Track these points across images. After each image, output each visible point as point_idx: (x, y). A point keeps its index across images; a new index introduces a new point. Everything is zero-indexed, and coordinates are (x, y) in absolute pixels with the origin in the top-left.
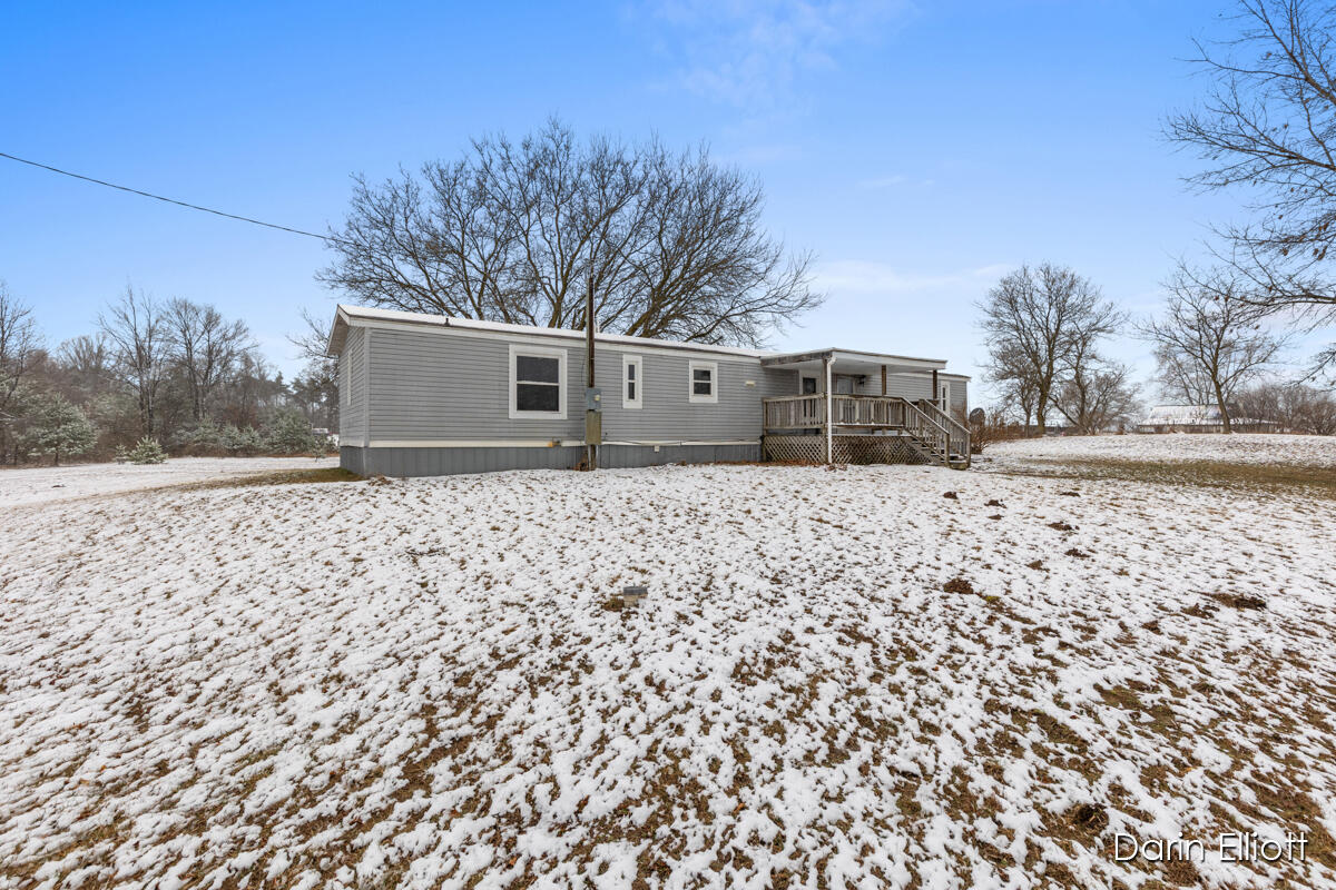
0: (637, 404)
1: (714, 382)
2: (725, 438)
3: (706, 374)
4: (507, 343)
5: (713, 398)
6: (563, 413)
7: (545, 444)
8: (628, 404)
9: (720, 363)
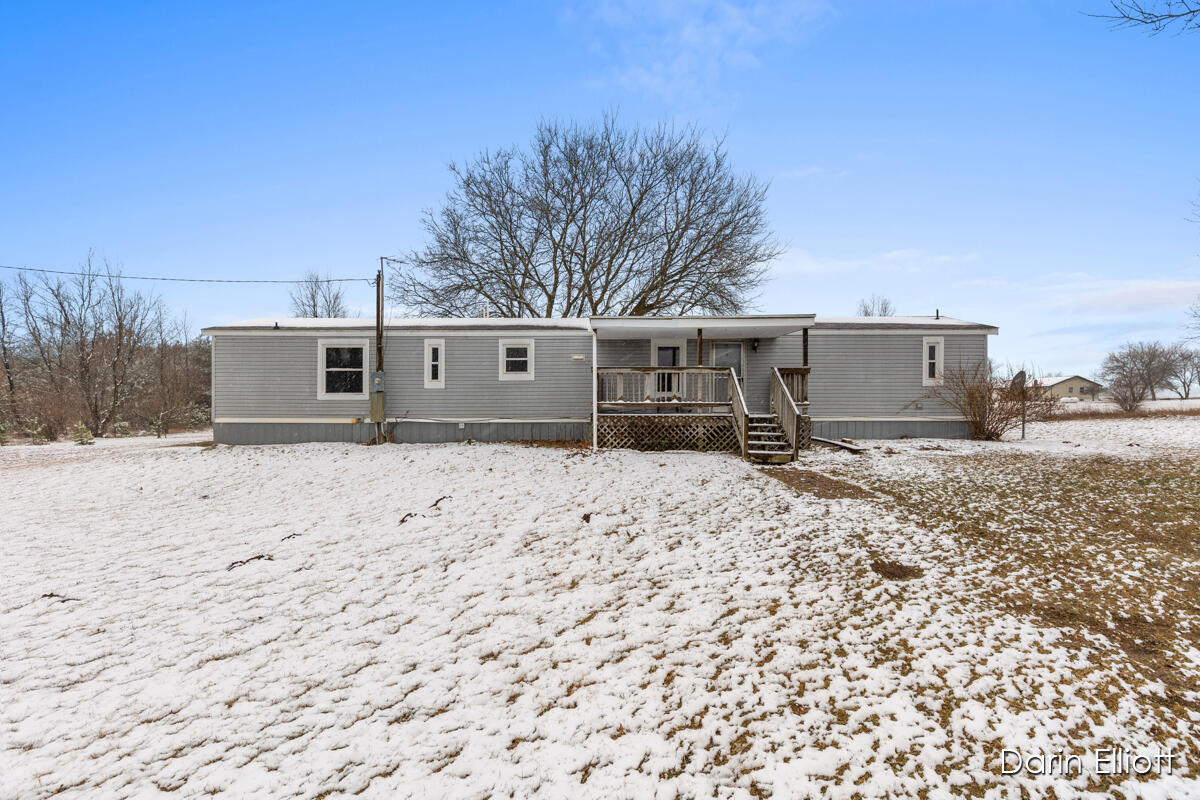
0: (440, 384)
1: (531, 358)
2: (545, 415)
3: (523, 352)
4: (316, 338)
5: (529, 376)
6: (365, 395)
7: (349, 421)
8: (429, 384)
9: (537, 340)
